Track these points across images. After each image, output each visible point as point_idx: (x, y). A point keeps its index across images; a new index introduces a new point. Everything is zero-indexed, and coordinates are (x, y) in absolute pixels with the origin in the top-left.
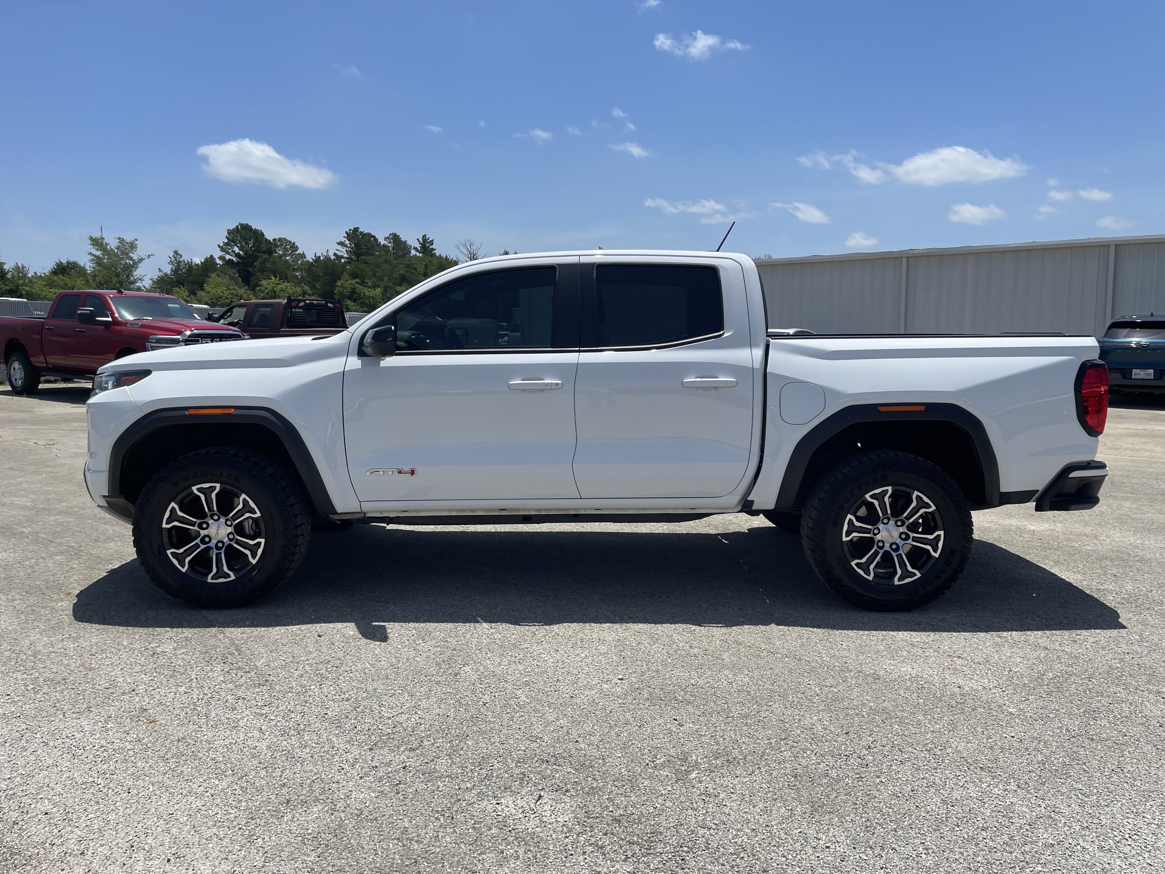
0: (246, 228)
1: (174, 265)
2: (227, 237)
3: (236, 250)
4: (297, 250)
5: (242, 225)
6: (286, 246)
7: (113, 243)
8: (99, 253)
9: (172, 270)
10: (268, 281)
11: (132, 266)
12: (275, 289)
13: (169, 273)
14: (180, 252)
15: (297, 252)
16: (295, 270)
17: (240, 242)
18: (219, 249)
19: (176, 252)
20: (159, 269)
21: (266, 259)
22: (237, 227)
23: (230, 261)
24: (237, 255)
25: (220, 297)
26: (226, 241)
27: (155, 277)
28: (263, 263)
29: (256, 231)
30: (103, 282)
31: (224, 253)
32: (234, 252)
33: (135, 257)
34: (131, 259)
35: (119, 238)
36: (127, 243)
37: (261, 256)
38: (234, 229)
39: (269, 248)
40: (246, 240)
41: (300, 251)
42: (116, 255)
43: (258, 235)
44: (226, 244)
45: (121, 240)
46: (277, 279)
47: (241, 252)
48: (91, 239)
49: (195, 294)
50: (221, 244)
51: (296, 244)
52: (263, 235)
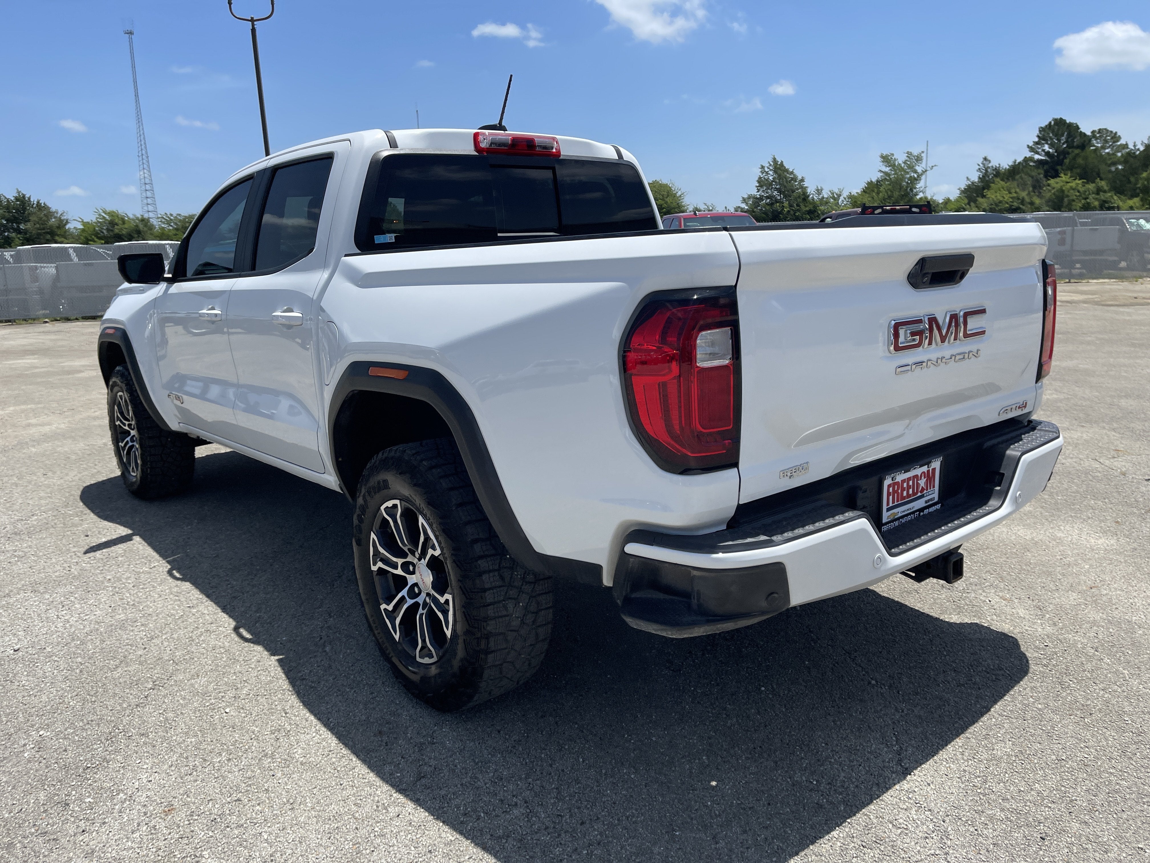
0: (1060, 123)
1: (981, 172)
2: (1038, 136)
3: (1046, 147)
4: (1118, 141)
5: (1055, 120)
6: (1106, 137)
7: (900, 158)
8: (887, 169)
9: (979, 178)
10: (1058, 180)
11: (916, 179)
12: (1064, 188)
13: (976, 180)
14: (989, 158)
15: (1119, 143)
16: (1114, 164)
17: (1051, 139)
18: (1028, 149)
19: (985, 159)
20: (967, 178)
21: (1078, 155)
22: (1050, 123)
23: (1040, 162)
24: (1047, 154)
25: (1000, 202)
26: (1037, 140)
27: (963, 187)
28: (1074, 159)
29: (1070, 125)
30: (886, 197)
31: (1032, 153)
32: (1043, 150)
33: (919, 169)
34: (916, 172)
35: (908, 153)
36: (914, 157)
37: (1073, 152)
38: (1046, 126)
39: (1085, 141)
40: (1058, 136)
41: (1122, 142)
42: (903, 169)
43: (1072, 129)
44: (1036, 143)
45: (909, 154)
46: (1068, 177)
47: (1051, 150)
48: (882, 157)
49: (975, 201)
50: (1031, 144)
51: (1119, 134)
52: (1079, 128)
